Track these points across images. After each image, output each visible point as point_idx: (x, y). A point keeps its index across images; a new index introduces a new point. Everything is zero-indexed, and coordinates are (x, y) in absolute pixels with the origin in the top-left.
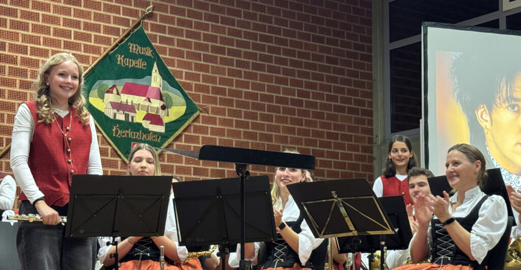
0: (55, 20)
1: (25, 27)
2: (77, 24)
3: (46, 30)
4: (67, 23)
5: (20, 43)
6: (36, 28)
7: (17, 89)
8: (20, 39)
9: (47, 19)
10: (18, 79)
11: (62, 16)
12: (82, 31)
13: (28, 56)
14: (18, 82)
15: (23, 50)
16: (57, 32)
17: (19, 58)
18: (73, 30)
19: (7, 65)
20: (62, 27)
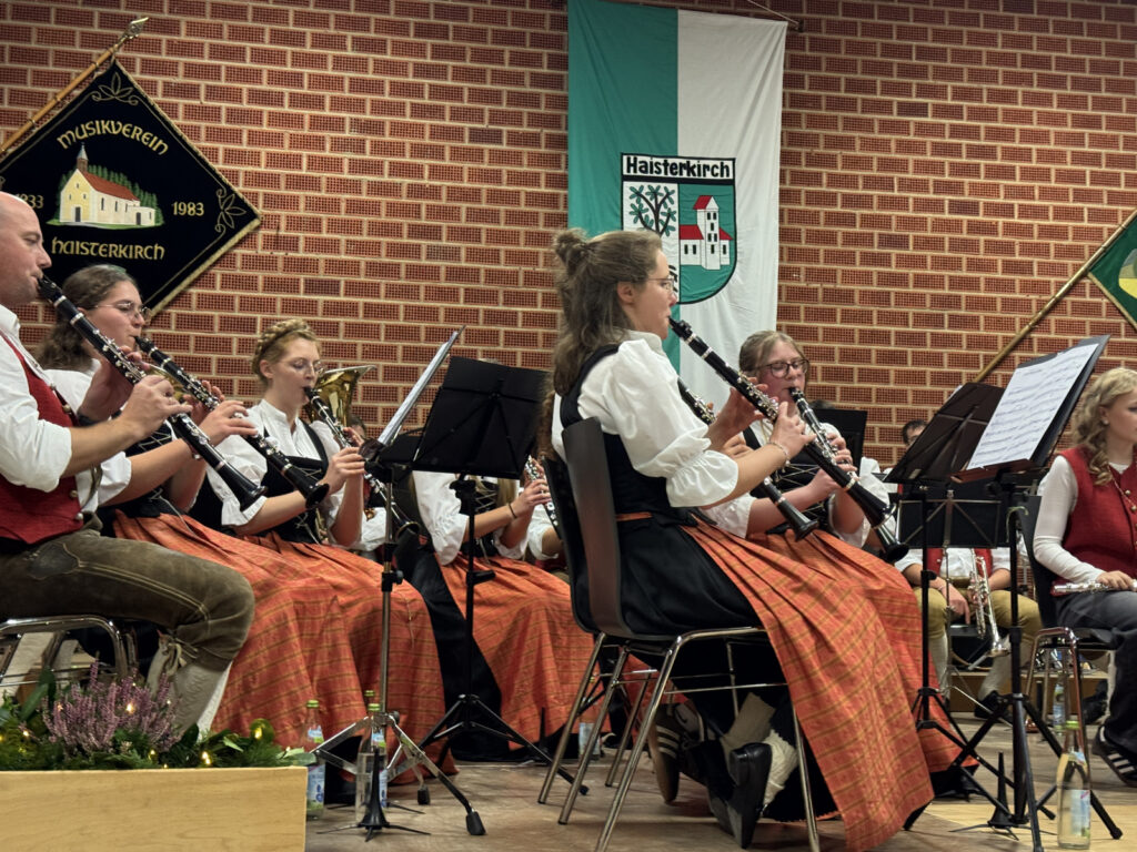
0: (1057, 157)
1: (1008, 173)
2: (1094, 159)
3: (1044, 175)
4: (1079, 158)
5: (1001, 200)
6: (1027, 174)
7: (999, 275)
8: (1002, 193)
9: (1045, 156)
10: (1000, 259)
11: (1069, 149)
12: (1104, 169)
13: (1016, 220)
14: (1000, 264)
15: (1007, 210)
16: (1063, 176)
17: (1000, 224)
18: (1088, 169)
19: (982, 238)
20: (1069, 167)
